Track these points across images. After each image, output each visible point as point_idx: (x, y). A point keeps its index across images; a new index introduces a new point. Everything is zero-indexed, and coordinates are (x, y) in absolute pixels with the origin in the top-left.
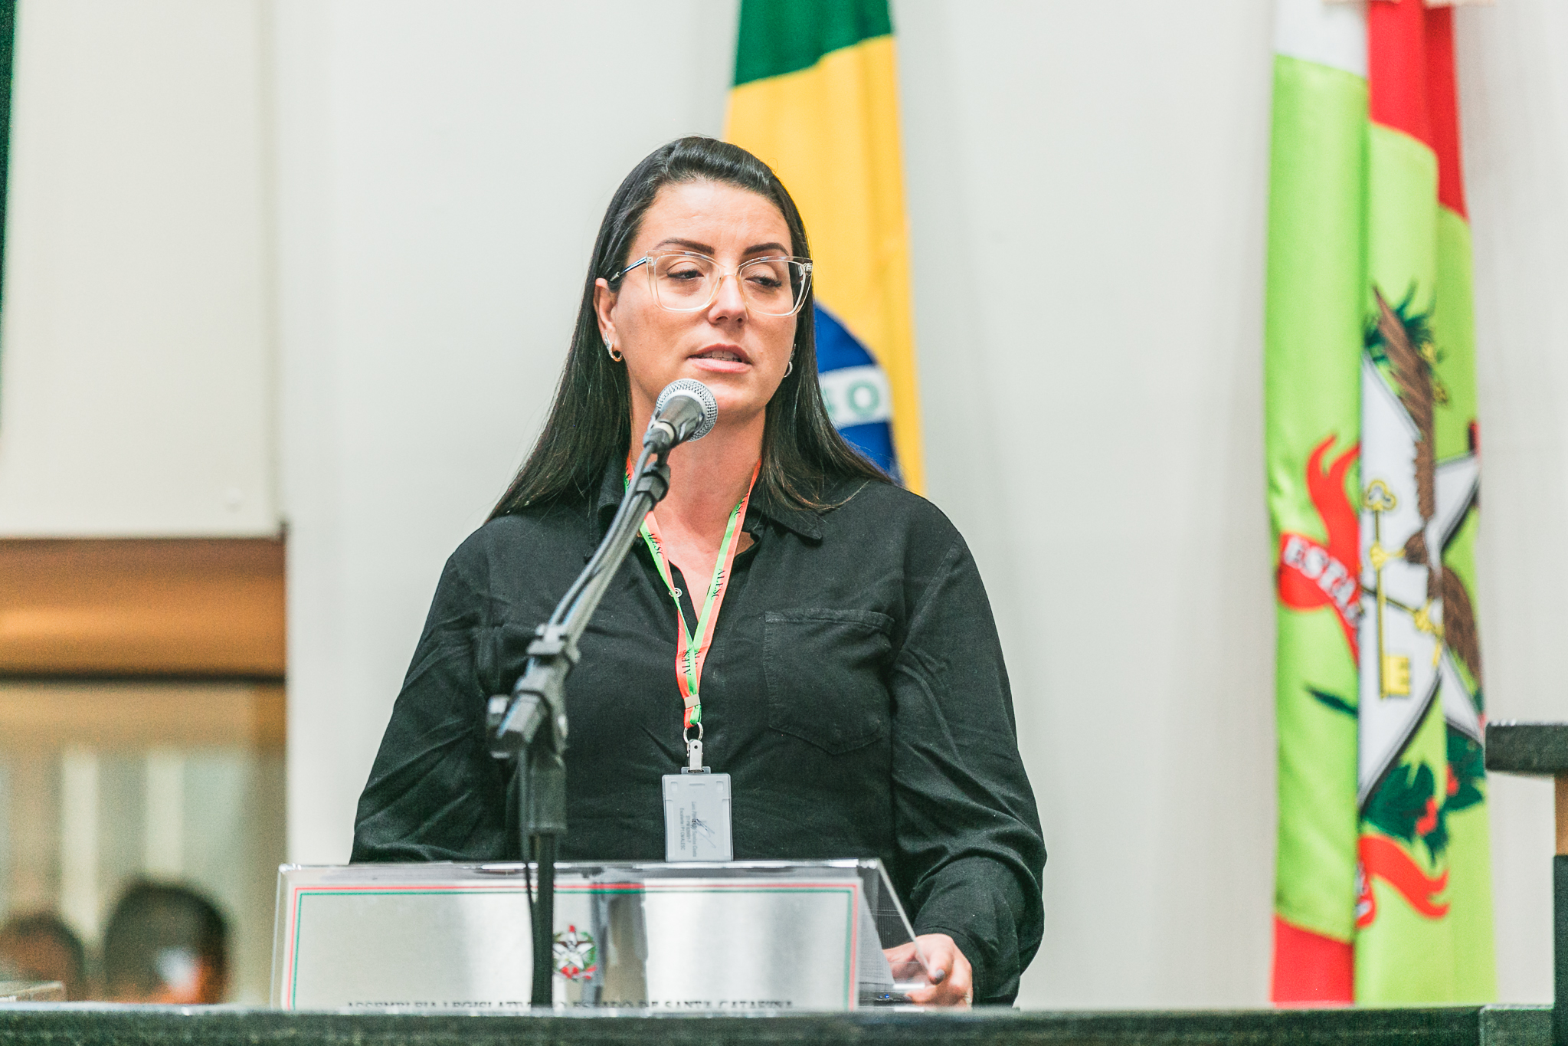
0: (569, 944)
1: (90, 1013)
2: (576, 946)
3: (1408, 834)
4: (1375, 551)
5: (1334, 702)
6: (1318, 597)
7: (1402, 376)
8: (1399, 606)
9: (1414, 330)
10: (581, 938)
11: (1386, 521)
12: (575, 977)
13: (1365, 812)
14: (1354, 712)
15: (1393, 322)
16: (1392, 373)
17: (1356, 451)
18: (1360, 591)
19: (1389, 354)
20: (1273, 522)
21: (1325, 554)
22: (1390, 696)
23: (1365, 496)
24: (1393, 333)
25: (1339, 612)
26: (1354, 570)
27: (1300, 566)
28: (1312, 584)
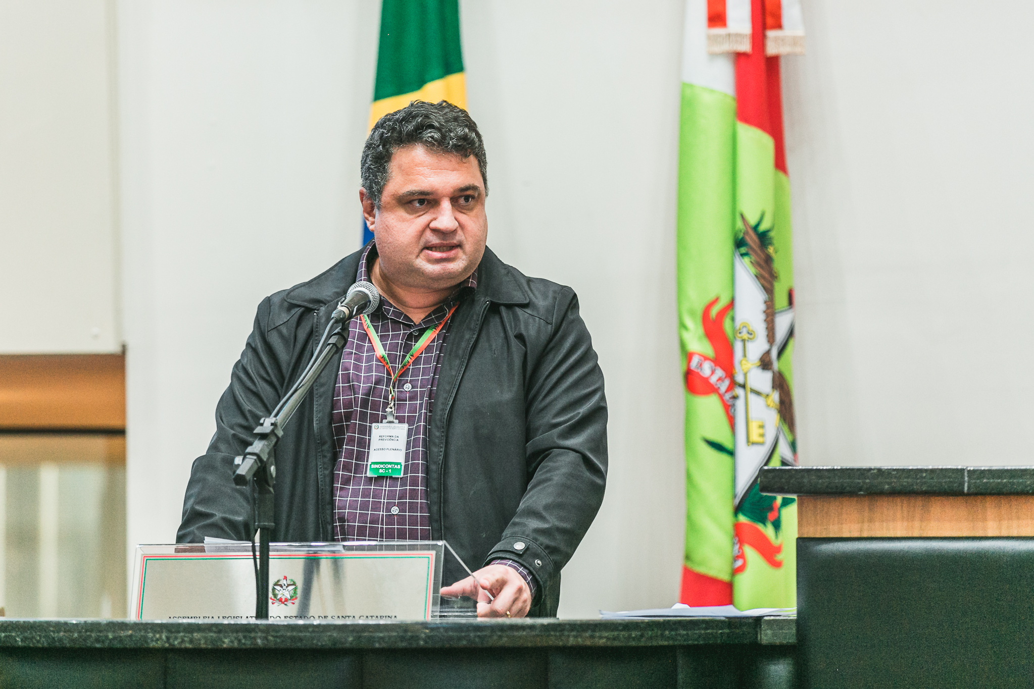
0: (283, 585)
1: (24, 622)
2: (287, 587)
3: (763, 521)
4: (744, 362)
5: (717, 447)
6: (709, 389)
7: (756, 264)
8: (758, 393)
9: (764, 238)
10: (289, 582)
11: (749, 345)
12: (285, 603)
13: (738, 510)
14: (731, 453)
15: (751, 233)
16: (751, 262)
17: (731, 305)
18: (733, 384)
19: (750, 252)
20: (682, 345)
21: (713, 364)
22: (753, 443)
23: (737, 332)
24: (752, 240)
25: (721, 397)
26: (730, 372)
27: (699, 370)
28: (706, 380)
